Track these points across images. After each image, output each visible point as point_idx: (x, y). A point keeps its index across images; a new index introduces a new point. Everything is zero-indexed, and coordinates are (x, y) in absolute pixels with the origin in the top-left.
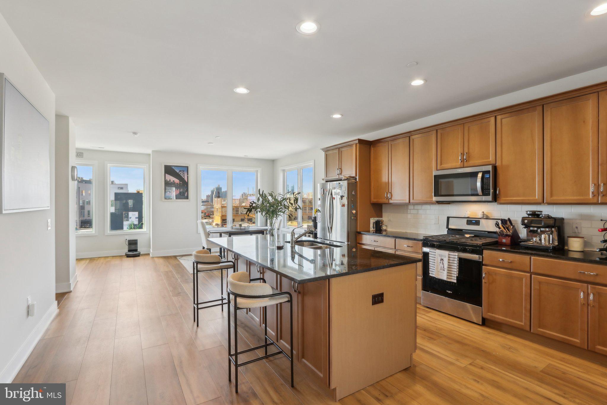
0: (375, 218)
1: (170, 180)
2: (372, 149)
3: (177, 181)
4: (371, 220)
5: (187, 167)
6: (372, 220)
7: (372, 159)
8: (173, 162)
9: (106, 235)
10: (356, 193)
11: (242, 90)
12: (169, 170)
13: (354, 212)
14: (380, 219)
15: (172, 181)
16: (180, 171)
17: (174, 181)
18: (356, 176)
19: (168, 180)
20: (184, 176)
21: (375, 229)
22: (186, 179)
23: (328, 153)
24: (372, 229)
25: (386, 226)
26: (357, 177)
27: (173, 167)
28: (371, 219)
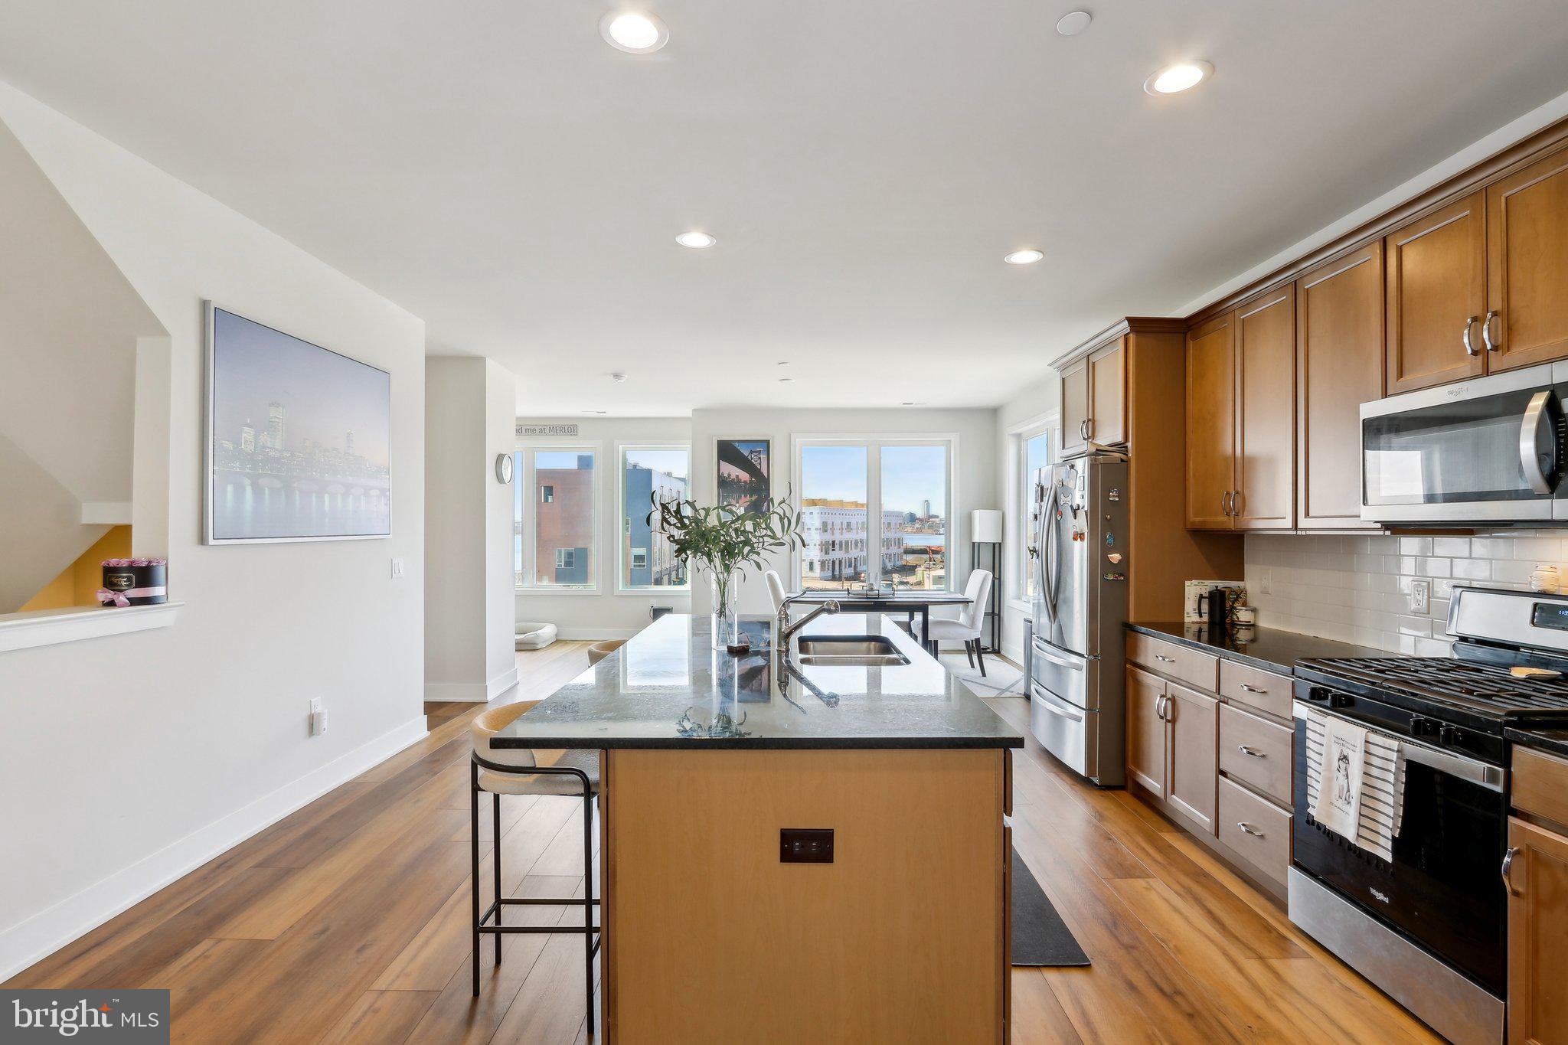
0: (1207, 582)
1: (729, 475)
2: (1191, 344)
3: (744, 476)
4: (1186, 588)
5: (768, 442)
6: (1194, 590)
7: (1190, 380)
8: (736, 432)
9: (615, 594)
10: (1124, 495)
11: (696, 239)
12: (727, 451)
13: (1115, 557)
14: (1233, 584)
15: (733, 476)
16: (751, 452)
17: (737, 476)
18: (1126, 439)
19: (726, 475)
20: (760, 464)
21: (1205, 618)
22: (764, 471)
23: (1067, 373)
24: (1195, 618)
25: (1254, 610)
26: (1129, 445)
27: (737, 445)
28: (1187, 583)
